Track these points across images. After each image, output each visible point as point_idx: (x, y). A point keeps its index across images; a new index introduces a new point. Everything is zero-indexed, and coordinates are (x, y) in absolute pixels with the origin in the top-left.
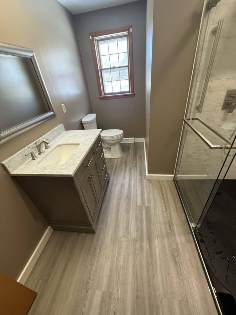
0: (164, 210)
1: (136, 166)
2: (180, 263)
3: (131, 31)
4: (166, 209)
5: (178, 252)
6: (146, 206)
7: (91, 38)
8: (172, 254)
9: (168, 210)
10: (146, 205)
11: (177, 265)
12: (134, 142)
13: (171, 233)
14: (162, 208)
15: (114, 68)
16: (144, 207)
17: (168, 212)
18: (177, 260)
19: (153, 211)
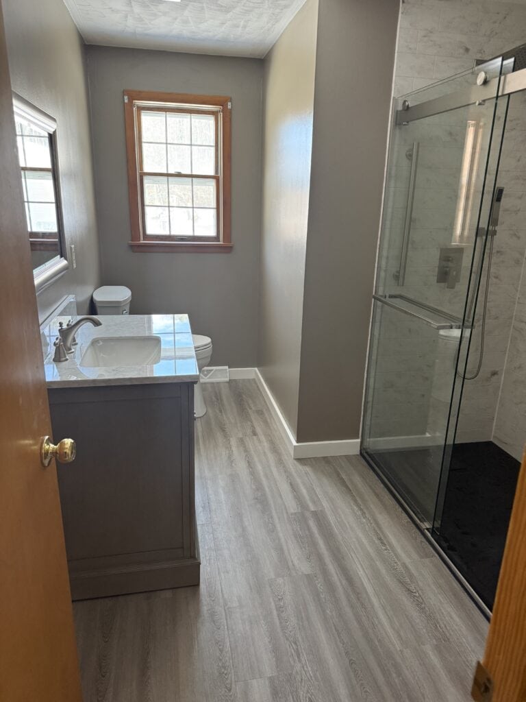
0: (359, 513)
1: (255, 434)
2: (420, 592)
3: (229, 107)
4: (361, 510)
5: (411, 576)
6: (312, 511)
7: (126, 101)
8: (400, 582)
9: (365, 511)
10: (312, 508)
11: (415, 596)
12: (227, 379)
13: (386, 549)
14: (353, 510)
15: (179, 175)
16: (308, 514)
17: (367, 515)
18: (412, 588)
19: (331, 519)
